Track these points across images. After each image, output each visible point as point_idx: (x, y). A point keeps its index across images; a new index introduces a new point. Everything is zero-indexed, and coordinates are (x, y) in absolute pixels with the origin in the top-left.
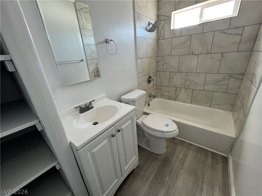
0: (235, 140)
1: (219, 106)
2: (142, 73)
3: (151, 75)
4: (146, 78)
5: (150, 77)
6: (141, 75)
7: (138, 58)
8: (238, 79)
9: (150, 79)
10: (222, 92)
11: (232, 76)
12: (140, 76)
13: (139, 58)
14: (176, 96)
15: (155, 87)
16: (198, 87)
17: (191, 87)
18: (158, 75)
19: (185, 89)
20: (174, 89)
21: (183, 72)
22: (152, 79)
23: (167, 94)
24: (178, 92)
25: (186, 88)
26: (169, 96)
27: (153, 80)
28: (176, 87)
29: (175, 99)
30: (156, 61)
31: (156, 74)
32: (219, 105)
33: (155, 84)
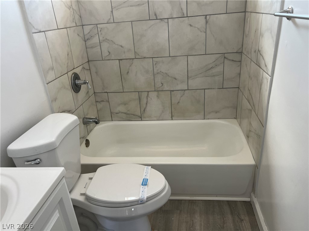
0: (255, 168)
1: (218, 114)
2: (52, 69)
3: (77, 71)
4: (66, 80)
5: (76, 77)
6: (51, 76)
7: (34, 31)
8: (235, 61)
9: (78, 82)
10: (217, 88)
11: (226, 57)
12: (49, 79)
13: (36, 31)
14: (142, 110)
15: (92, 98)
16: (177, 84)
17: (166, 87)
18: (93, 70)
19: (156, 93)
20: (135, 96)
21: (145, 58)
22: (82, 82)
23: (122, 108)
24: (144, 101)
25: (158, 90)
26: (128, 113)
27: (85, 83)
28: (138, 92)
29: (141, 118)
30: (82, 35)
31: (88, 69)
32: (216, 112)
33: (91, 92)
